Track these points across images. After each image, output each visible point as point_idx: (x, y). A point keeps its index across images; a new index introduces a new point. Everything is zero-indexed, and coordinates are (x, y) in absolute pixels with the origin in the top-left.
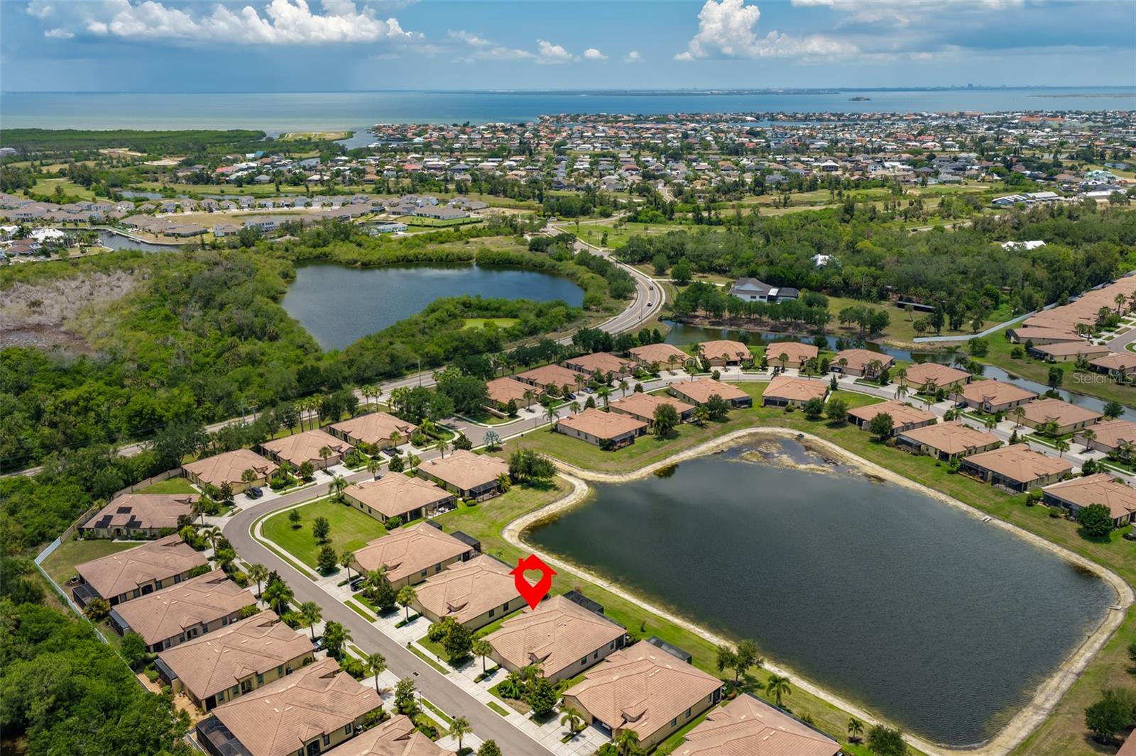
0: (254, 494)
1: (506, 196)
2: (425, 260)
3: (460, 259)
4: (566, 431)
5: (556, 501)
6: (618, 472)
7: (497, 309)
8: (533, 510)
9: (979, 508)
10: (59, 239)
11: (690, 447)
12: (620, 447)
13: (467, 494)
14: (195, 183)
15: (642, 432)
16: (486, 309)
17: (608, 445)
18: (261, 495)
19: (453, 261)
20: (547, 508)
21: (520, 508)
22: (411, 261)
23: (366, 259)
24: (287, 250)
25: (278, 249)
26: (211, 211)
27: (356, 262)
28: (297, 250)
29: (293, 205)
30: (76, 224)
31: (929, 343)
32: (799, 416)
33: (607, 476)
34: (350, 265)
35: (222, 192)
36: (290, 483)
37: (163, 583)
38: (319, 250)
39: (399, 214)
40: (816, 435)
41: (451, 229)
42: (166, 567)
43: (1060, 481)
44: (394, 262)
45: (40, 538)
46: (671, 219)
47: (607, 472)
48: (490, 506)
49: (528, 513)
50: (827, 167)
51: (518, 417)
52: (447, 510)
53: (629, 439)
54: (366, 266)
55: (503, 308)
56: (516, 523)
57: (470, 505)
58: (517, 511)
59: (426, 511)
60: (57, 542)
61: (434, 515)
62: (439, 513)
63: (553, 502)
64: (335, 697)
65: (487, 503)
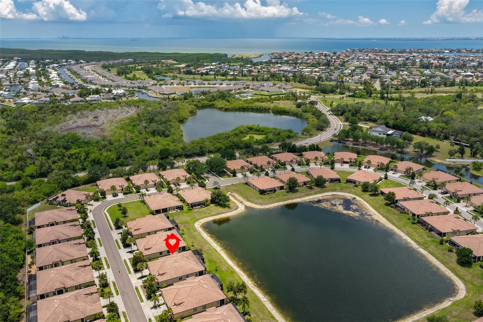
0: (115, 195)
1: (305, 84)
2: (251, 109)
3: (265, 109)
4: (250, 185)
5: (226, 213)
6: (260, 204)
7: (262, 131)
8: (214, 215)
9: (416, 242)
10: (121, 94)
11: (300, 197)
12: (268, 194)
13: (190, 205)
14: (187, 74)
15: (282, 188)
16: (258, 131)
17: (262, 192)
18: (118, 196)
19: (262, 110)
20: (221, 215)
21: (209, 213)
22: (245, 109)
23: (227, 107)
24: (199, 102)
25: (195, 101)
26: (184, 85)
27: (223, 108)
28: (202, 102)
29: (215, 84)
30: (133, 88)
31: (454, 162)
32: (360, 189)
33: (255, 205)
34: (221, 109)
35: (194, 78)
36: (131, 193)
37: (59, 223)
38: (211, 103)
39: (254, 89)
40: (362, 198)
41: (268, 97)
42: (62, 217)
43: (468, 234)
45: (34, 202)
46: (370, 96)
47: (256, 203)
48: (197, 211)
49: (211, 216)
50: (467, 75)
51: (236, 176)
52: (179, 211)
53: (273, 190)
54: (226, 110)
55: (265, 131)
56: (204, 219)
57: (189, 210)
58: (207, 215)
59: (169, 210)
60: (39, 204)
61: (173, 212)
62: (175, 211)
63: (225, 213)
64: (77, 275)
65: (197, 210)
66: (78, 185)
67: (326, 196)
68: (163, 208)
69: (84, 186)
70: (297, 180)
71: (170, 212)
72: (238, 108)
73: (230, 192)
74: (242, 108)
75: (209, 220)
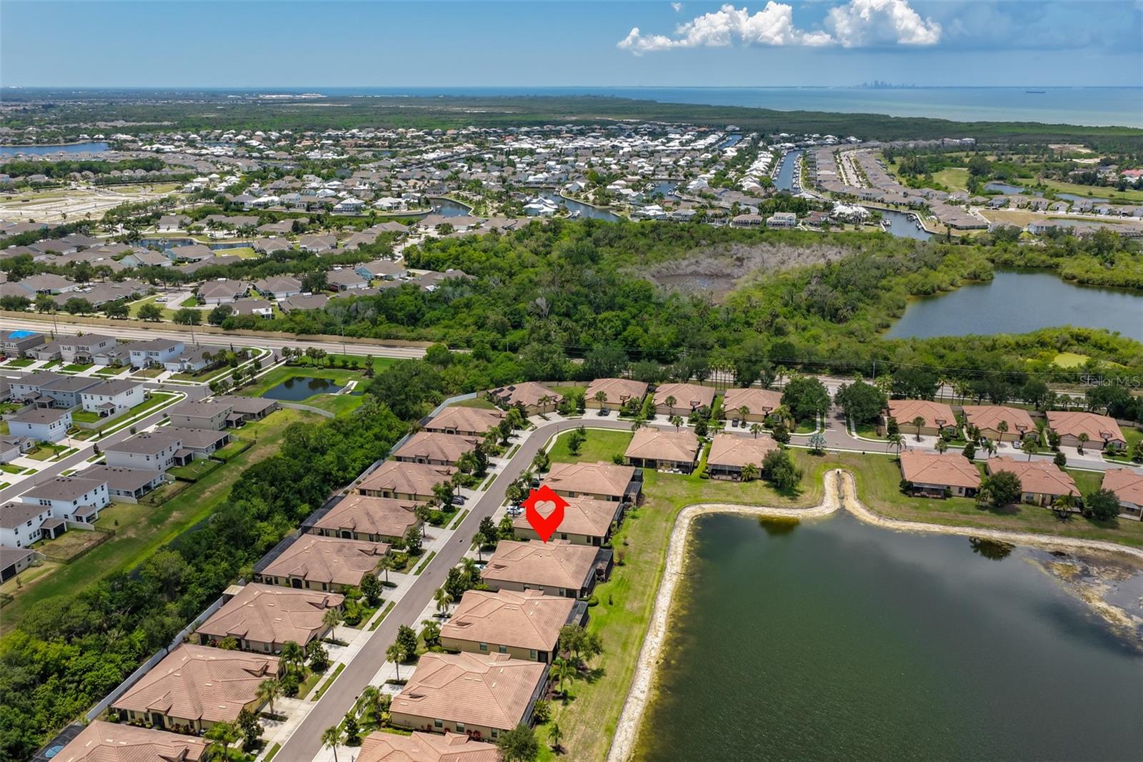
0: (604, 413)
5: (777, 507)
6: (880, 514)
7: (1111, 350)
8: (745, 504)
10: (848, 215)
12: (923, 496)
13: (711, 468)
14: (1081, 183)
15: (971, 492)
16: (1101, 348)
17: (909, 489)
18: (607, 415)
20: (761, 508)
21: (737, 497)
24: (1021, 253)
25: (1010, 252)
26: (1036, 209)
27: (1074, 277)
28: (1030, 255)
29: (1131, 215)
30: (897, 207)
33: (867, 514)
34: (1068, 279)
35: (1090, 194)
36: (635, 415)
37: (460, 433)
38: (1055, 260)
42: (470, 425)
44: (1119, 286)
45: (470, 390)
47: (871, 510)
48: (715, 485)
49: (737, 504)
52: (680, 473)
53: (943, 493)
56: (716, 505)
57: (702, 477)
58: (730, 498)
59: (662, 464)
60: (473, 395)
61: (666, 471)
62: (672, 472)
63: (774, 507)
64: (385, 517)
65: (719, 482)
66: (561, 379)
67: (1096, 549)
68: (649, 457)
69: (573, 383)
70: (1017, 484)
71: (660, 471)
72: (1122, 281)
73: (841, 467)
74: (1133, 286)
75: (728, 510)
